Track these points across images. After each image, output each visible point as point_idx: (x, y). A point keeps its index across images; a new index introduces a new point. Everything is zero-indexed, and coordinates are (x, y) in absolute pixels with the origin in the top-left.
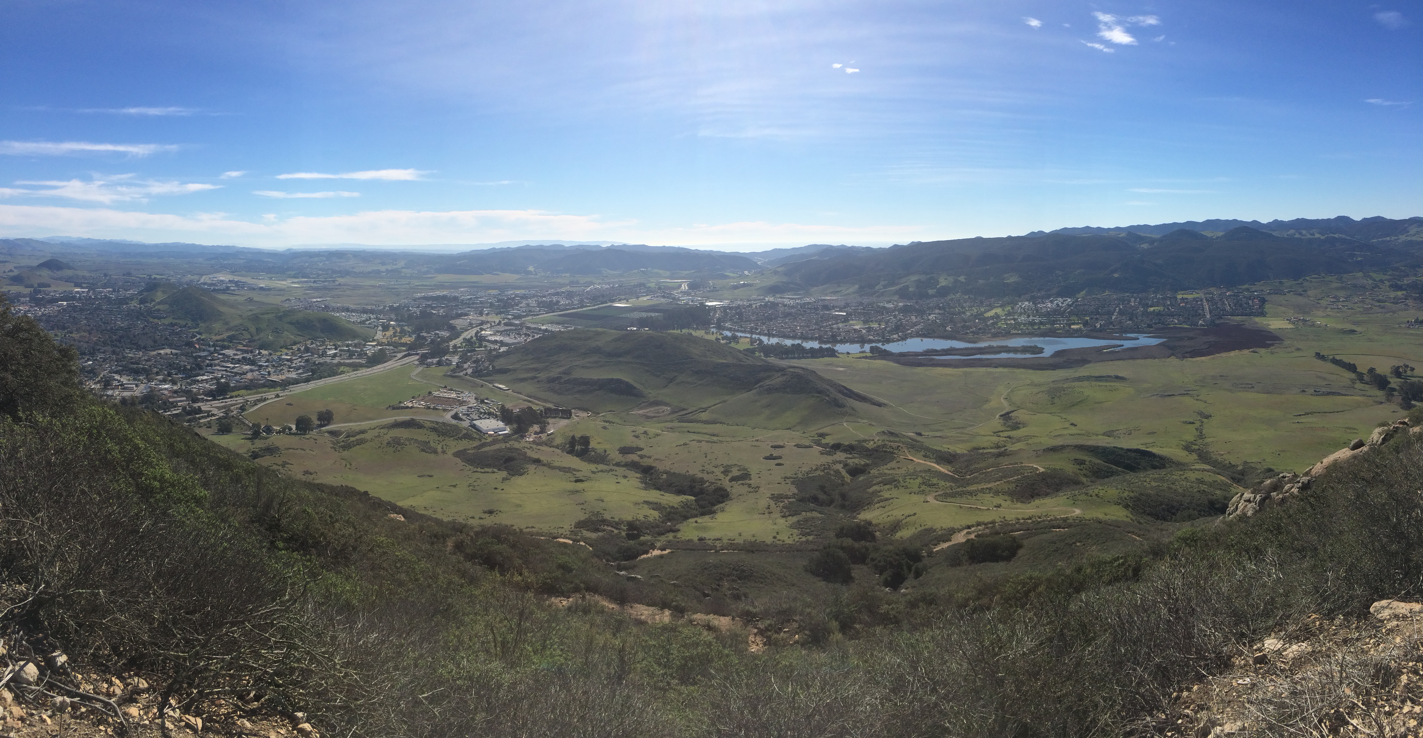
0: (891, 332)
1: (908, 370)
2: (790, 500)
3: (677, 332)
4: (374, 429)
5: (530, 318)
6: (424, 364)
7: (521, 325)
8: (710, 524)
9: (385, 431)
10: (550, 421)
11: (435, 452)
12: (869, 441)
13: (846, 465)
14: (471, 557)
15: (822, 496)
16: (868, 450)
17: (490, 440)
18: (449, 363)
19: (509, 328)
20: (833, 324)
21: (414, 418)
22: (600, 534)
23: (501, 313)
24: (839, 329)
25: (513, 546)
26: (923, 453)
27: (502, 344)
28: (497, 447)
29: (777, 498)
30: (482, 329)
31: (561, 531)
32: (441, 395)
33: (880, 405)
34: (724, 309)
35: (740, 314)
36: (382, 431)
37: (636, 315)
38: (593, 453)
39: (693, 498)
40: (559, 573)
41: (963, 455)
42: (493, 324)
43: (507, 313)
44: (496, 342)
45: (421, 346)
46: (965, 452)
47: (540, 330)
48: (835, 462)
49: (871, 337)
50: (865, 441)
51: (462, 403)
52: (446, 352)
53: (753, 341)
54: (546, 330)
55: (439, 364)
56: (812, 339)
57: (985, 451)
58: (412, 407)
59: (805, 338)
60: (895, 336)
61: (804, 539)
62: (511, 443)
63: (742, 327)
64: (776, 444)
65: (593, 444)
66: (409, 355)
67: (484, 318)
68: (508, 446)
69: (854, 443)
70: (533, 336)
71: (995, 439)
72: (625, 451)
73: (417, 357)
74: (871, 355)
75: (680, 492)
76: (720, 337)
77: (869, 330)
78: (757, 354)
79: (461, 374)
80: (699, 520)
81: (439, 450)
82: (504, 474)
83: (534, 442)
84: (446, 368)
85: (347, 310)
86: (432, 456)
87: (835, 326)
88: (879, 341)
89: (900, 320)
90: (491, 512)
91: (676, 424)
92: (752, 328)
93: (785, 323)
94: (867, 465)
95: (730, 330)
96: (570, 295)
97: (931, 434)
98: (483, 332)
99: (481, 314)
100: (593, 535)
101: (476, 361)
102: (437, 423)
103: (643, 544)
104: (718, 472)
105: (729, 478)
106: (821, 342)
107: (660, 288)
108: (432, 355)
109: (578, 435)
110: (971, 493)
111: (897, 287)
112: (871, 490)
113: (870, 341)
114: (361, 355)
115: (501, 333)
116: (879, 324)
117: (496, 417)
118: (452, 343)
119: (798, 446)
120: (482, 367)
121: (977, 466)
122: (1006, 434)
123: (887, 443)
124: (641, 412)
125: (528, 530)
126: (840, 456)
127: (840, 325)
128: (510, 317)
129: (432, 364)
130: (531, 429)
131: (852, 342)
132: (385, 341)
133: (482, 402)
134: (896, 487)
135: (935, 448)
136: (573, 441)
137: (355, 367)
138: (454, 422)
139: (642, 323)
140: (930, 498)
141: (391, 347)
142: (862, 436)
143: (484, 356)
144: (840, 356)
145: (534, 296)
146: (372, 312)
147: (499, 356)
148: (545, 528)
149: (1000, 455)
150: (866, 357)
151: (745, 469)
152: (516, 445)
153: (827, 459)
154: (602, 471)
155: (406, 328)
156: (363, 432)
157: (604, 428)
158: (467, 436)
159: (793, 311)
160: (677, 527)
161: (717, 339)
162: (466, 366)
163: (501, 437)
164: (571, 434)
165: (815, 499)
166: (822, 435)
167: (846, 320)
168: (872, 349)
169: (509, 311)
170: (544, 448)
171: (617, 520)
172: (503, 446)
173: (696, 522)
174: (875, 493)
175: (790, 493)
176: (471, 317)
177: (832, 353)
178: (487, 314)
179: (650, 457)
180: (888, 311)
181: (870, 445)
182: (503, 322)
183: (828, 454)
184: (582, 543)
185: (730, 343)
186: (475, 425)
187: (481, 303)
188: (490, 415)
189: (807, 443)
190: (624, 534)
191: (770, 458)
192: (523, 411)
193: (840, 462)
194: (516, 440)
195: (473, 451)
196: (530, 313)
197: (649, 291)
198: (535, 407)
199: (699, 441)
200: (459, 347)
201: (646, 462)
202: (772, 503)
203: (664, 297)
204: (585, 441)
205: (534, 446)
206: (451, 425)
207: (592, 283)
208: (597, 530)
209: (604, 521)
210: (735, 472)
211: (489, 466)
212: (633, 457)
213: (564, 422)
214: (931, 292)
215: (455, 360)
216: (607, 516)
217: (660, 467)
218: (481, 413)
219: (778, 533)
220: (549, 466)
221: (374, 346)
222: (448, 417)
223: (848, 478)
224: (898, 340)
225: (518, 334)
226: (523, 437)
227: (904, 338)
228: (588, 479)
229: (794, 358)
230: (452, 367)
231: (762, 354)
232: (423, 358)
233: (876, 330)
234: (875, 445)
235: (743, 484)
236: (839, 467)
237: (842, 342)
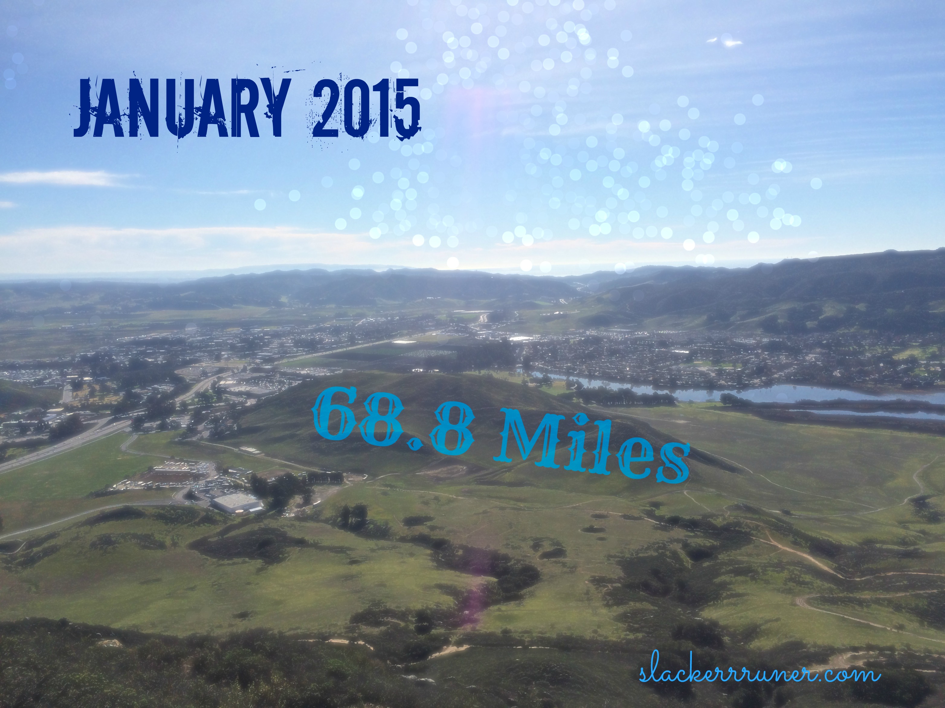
0: (751, 376)
1: (772, 426)
2: (615, 585)
3: (475, 373)
4: (70, 528)
5: (285, 361)
6: (141, 431)
7: (274, 370)
8: (516, 613)
9: (87, 528)
10: (316, 488)
11: (161, 546)
12: (717, 516)
13: (686, 546)
14: (215, 679)
15: (655, 583)
16: (714, 527)
17: (239, 520)
18: (176, 426)
19: (257, 375)
20: (671, 365)
21: (129, 504)
22: (383, 628)
23: (245, 356)
24: (679, 371)
25: (271, 655)
26: (791, 538)
27: (249, 395)
28: (246, 529)
29: (599, 581)
30: (220, 379)
31: (333, 630)
32: (167, 469)
33: (732, 469)
34: (534, 345)
35: (554, 352)
36: (82, 529)
37: (422, 354)
38: (372, 526)
39: (495, 580)
40: (330, 683)
41: (850, 549)
42: (236, 371)
43: (254, 355)
44: (240, 394)
45: (134, 406)
46: (854, 544)
47: (299, 375)
48: (672, 541)
49: (723, 382)
50: (712, 516)
51: (196, 477)
52: (170, 411)
53: (569, 384)
54: (307, 376)
55: (163, 427)
56: (646, 382)
57: (885, 547)
58: (125, 491)
59: (636, 381)
60: (757, 381)
61: (631, 637)
62: (266, 522)
63: (555, 367)
64: (597, 512)
65: (370, 515)
66: (115, 420)
67: (222, 364)
68: (263, 526)
69: (698, 517)
70: (290, 384)
71: (901, 532)
72: (411, 522)
73: (130, 422)
74: (721, 405)
75: (479, 571)
76: (528, 379)
77: (720, 373)
78: (575, 400)
79: (194, 439)
80: (503, 607)
81: (168, 541)
82: (259, 563)
83: (297, 518)
84: (172, 433)
85: (12, 367)
86: (158, 554)
87: (674, 367)
88: (732, 388)
89: (764, 360)
90: (243, 616)
91: (474, 487)
92: (569, 368)
93: (611, 363)
94: (713, 548)
95: (541, 370)
96: (336, 331)
97: (804, 514)
98: (222, 383)
99: (218, 358)
100: (375, 631)
101: (216, 421)
102: (163, 508)
103: (435, 639)
104: (526, 548)
105: (539, 553)
106: (656, 384)
107: (452, 321)
108: (151, 417)
109: (352, 505)
110: (861, 603)
111: (762, 317)
112: (718, 580)
113: (721, 388)
114: (39, 429)
115: (248, 381)
116: (734, 366)
117: (246, 490)
118: (178, 400)
119: (626, 517)
120: (223, 427)
121: (870, 566)
122: (919, 527)
123: (742, 520)
124: (431, 473)
125: (292, 632)
126: (679, 533)
127: (682, 366)
128: (258, 361)
129: (151, 428)
130: (292, 501)
131: (697, 386)
132: (77, 403)
133: (226, 472)
134: (753, 579)
135: (810, 533)
136: (346, 513)
137: (33, 446)
138: (187, 503)
139: (429, 363)
140: (800, 601)
141: (88, 412)
142: (707, 509)
143: (225, 413)
144: (681, 405)
145: (289, 333)
146: (53, 366)
147: (247, 411)
148: (314, 627)
149: (907, 555)
150: (715, 408)
151: (558, 544)
152: (273, 524)
153: (661, 536)
154: (383, 548)
155: (109, 384)
156: (52, 536)
157: (385, 494)
158: (208, 519)
159: (621, 347)
160: (475, 616)
161: (525, 382)
162: (200, 427)
163: (253, 515)
164: (343, 504)
165: (646, 586)
166: (657, 505)
167: (689, 359)
168: (726, 399)
169: (256, 354)
170: (310, 524)
171: (403, 609)
172: (256, 527)
173: (499, 610)
174: (724, 586)
175: (614, 576)
176: (204, 364)
177: (669, 401)
178: (228, 359)
179: (441, 528)
180: (746, 348)
181: (719, 522)
182: (249, 368)
183: (664, 529)
184: (361, 643)
185: (541, 386)
186: (216, 502)
187: (217, 344)
188: (236, 487)
189: (636, 513)
190: (412, 627)
191: (591, 529)
192: (280, 480)
193: (678, 541)
194: (272, 517)
195: (216, 539)
196: (284, 353)
197: (439, 325)
198: (296, 474)
199: (502, 509)
200: (191, 404)
201: (437, 535)
202: (592, 588)
203: (457, 331)
204: (361, 511)
205: (297, 523)
206: (184, 509)
207: (361, 316)
208: (377, 624)
209: (388, 612)
210: (547, 547)
211: (239, 554)
212: (421, 529)
213: (333, 490)
214: (809, 324)
215: (185, 422)
216: (391, 605)
217: (455, 541)
218: (225, 487)
219: (599, 627)
220: (316, 546)
221: (59, 414)
222: (178, 498)
223: (688, 562)
224: (760, 386)
225: (270, 382)
226: (281, 512)
227: (768, 384)
228: (366, 559)
229: (622, 406)
230: (180, 431)
231: (581, 400)
232: (138, 424)
233: (729, 374)
234: (725, 523)
235: (556, 562)
236: (678, 547)
237: (685, 387)
